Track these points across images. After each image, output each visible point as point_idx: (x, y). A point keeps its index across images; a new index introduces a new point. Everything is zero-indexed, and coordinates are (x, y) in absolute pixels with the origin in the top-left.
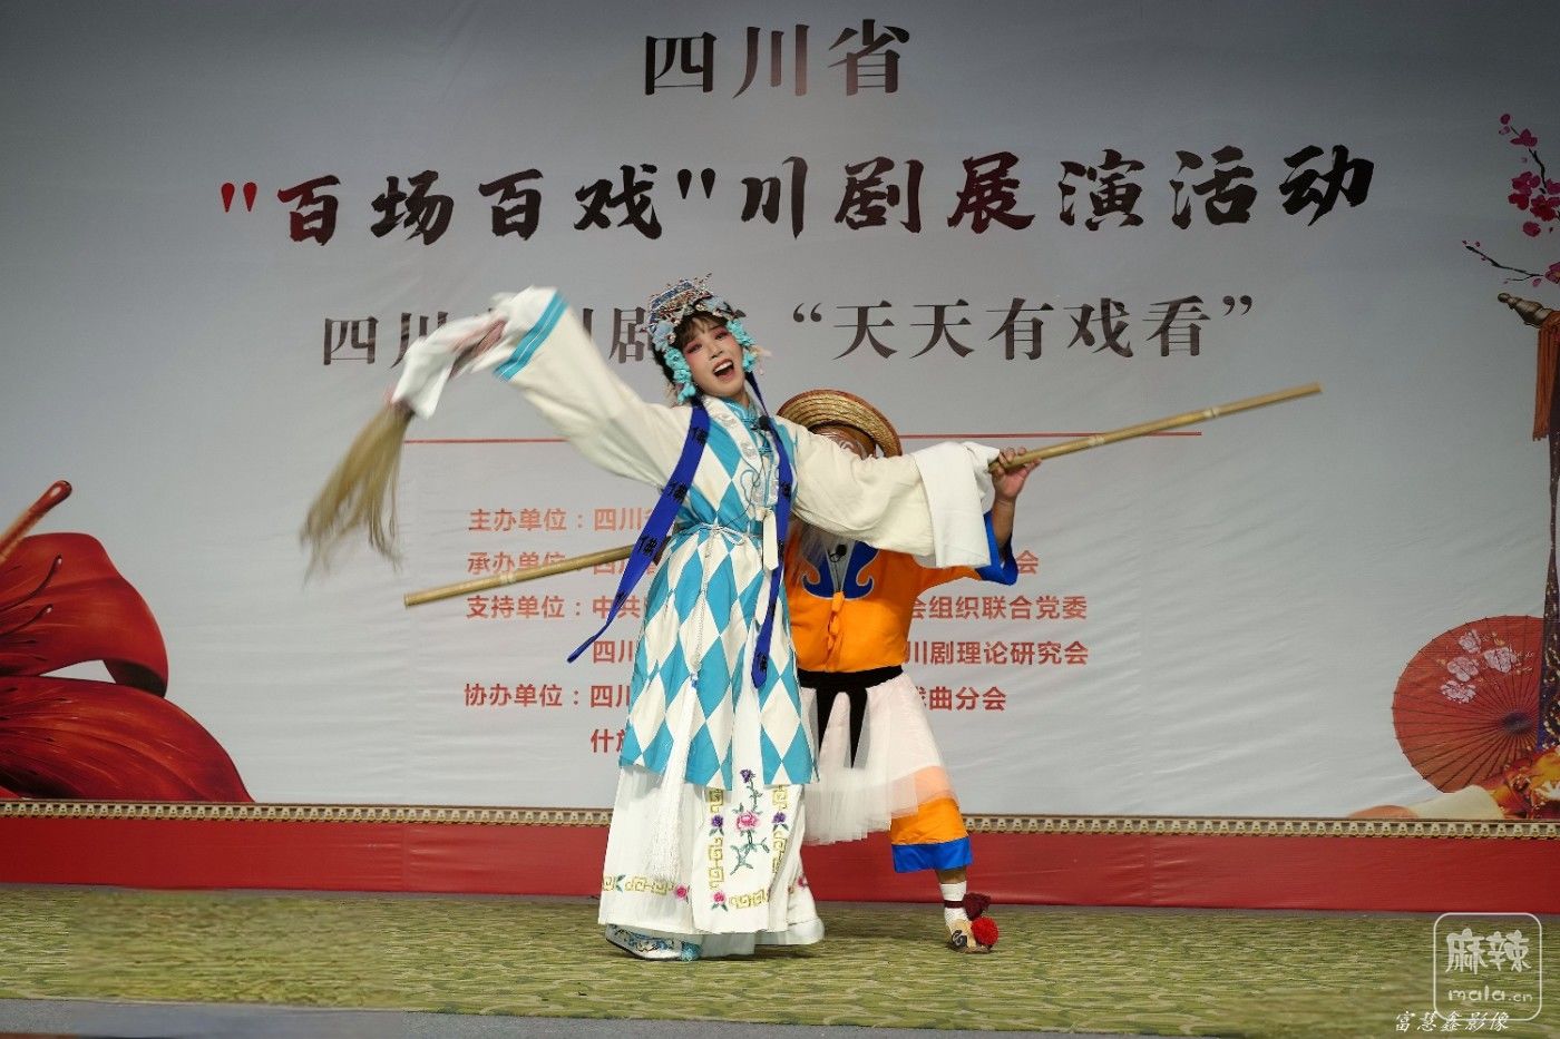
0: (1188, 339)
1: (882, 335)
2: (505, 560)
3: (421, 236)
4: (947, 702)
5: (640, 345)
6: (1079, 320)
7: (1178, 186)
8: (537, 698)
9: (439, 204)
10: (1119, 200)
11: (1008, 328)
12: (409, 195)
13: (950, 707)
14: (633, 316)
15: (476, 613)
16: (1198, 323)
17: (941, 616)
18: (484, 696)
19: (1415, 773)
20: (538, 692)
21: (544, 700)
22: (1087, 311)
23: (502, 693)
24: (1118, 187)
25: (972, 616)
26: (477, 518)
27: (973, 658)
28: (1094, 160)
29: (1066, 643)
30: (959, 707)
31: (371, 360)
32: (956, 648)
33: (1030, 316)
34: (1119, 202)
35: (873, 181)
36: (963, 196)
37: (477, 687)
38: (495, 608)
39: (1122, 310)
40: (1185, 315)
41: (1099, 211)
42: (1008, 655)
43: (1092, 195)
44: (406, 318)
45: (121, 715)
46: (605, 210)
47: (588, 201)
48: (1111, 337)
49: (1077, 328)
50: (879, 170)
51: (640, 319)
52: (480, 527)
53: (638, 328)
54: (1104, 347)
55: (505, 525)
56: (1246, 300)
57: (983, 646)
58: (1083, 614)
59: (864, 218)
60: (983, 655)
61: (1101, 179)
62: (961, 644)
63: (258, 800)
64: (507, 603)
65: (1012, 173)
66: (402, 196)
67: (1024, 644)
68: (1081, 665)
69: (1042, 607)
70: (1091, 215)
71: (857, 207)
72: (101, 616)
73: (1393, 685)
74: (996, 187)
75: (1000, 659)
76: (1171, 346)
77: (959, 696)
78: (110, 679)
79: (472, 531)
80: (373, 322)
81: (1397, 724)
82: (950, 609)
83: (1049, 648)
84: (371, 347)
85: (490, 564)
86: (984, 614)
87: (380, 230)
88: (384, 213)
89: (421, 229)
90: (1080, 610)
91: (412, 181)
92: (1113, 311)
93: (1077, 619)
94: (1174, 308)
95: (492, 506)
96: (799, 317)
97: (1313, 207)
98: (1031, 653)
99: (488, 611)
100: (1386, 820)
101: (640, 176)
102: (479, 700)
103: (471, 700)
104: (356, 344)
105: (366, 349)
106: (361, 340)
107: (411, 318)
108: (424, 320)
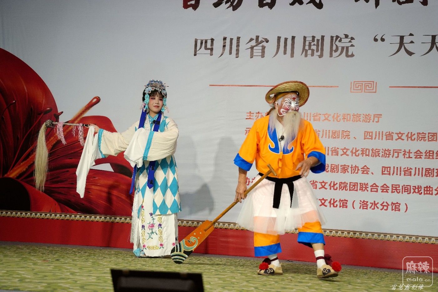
1: (409, 47)
3: (231, 7)
4: (431, 193)
5: (313, 50)
14: (311, 39)
17: (429, 158)
26: (249, 115)
30: (436, 194)
31: (211, 54)
32: (435, 171)
44: (225, 39)
51: (313, 40)
52: (250, 118)
53: (312, 44)
62: (437, 170)
77: (436, 190)
78: (112, 171)
79: (247, 120)
80: (212, 40)
82: (433, 155)
84: (212, 49)
87: (216, 5)
89: (231, 5)
95: (254, 111)
96: (376, 40)
104: (206, 48)
105: (209, 51)
106: (208, 47)
107: (227, 39)
108: (231, 40)
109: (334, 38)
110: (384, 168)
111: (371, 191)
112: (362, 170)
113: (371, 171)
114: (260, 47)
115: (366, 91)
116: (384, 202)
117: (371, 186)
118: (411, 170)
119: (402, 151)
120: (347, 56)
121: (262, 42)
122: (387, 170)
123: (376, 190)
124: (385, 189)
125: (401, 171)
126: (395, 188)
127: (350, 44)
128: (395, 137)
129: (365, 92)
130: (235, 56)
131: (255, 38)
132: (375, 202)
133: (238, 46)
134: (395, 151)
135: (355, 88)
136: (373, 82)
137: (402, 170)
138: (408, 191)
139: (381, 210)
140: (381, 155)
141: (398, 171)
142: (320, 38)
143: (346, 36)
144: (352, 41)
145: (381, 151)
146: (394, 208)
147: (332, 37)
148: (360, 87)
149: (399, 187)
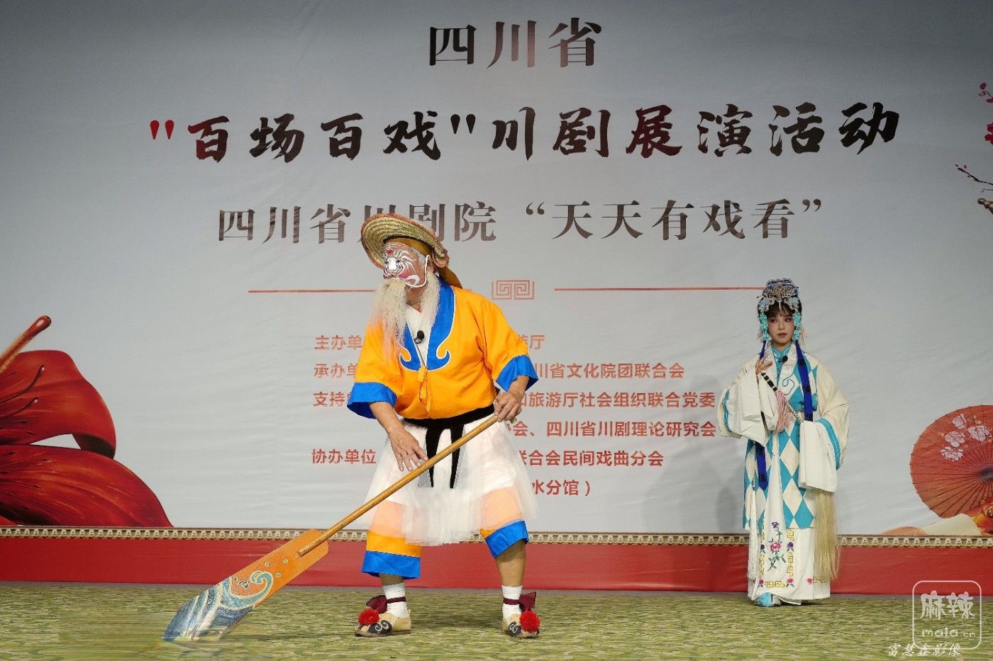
0: (780, 227)
1: (583, 223)
2: (339, 369)
3: (283, 156)
4: (625, 462)
6: (710, 214)
7: (774, 128)
8: (360, 458)
9: (295, 136)
10: (736, 137)
11: (665, 219)
12: (275, 130)
13: (627, 464)
14: (422, 209)
15: (320, 403)
16: (786, 217)
17: (621, 405)
18: (325, 457)
19: (924, 506)
20: (360, 455)
21: (364, 461)
22: (715, 208)
23: (336, 455)
24: (736, 128)
25: (641, 405)
26: (320, 341)
27: (642, 432)
28: (721, 111)
29: (702, 423)
30: (633, 464)
31: (250, 238)
32: (631, 426)
33: (679, 212)
34: (736, 138)
35: (578, 123)
36: (636, 134)
37: (320, 452)
38: (332, 399)
39: (738, 208)
40: (778, 212)
41: (723, 145)
42: (664, 430)
43: (719, 133)
44: (273, 210)
45: (84, 470)
46: (404, 141)
47: (393, 135)
48: (731, 225)
49: (709, 220)
50: (581, 116)
51: (426, 212)
52: (322, 347)
53: (425, 217)
54: (726, 232)
55: (339, 346)
56: (818, 202)
57: (649, 425)
58: (712, 404)
59: (572, 147)
60: (648, 431)
61: (725, 123)
62: (634, 423)
63: (175, 526)
64: (340, 397)
65: (668, 119)
66: (270, 130)
67: (675, 423)
68: (711, 437)
69: (686, 399)
70: (719, 147)
71: (567, 140)
72: (71, 405)
73: (911, 449)
74: (657, 128)
75: (659, 433)
76: (769, 232)
77: (633, 457)
78: (77, 446)
79: (317, 350)
80: (251, 213)
81: (913, 474)
82: (627, 401)
83: (691, 426)
84: (250, 229)
85: (328, 371)
86: (649, 404)
87: (256, 152)
88: (258, 141)
89: (283, 152)
90: (710, 402)
91: (277, 120)
92: (732, 208)
93: (709, 408)
94: (771, 207)
95: (330, 334)
96: (529, 212)
97: (860, 142)
98: (679, 429)
99: (327, 402)
100: (906, 536)
101: (426, 119)
102: (321, 460)
103: (316, 460)
104: (240, 227)
105: (247, 231)
106: (243, 225)
107: (277, 210)
108: (285, 212)
109: (462, 208)
110: (550, 425)
111: (532, 464)
112: (516, 428)
113: (530, 429)
114: (335, 224)
115: (517, 297)
116: (552, 481)
117: (530, 456)
118: (593, 426)
119: (578, 396)
120: (484, 238)
121: (338, 215)
122: (556, 428)
123: (538, 462)
124: (553, 459)
125: (577, 429)
126: (569, 457)
127: (488, 218)
128: (567, 372)
129: (515, 299)
130: (292, 239)
131: (326, 208)
132: (537, 481)
133: (296, 222)
134: (567, 396)
135: (499, 292)
136: (529, 281)
137: (580, 426)
138: (589, 461)
139: (548, 493)
140: (545, 403)
141: (573, 429)
142: (437, 209)
143: (482, 205)
144: (491, 213)
145: (545, 396)
146: (568, 490)
147: (458, 207)
148: (506, 290)
149: (576, 454)
